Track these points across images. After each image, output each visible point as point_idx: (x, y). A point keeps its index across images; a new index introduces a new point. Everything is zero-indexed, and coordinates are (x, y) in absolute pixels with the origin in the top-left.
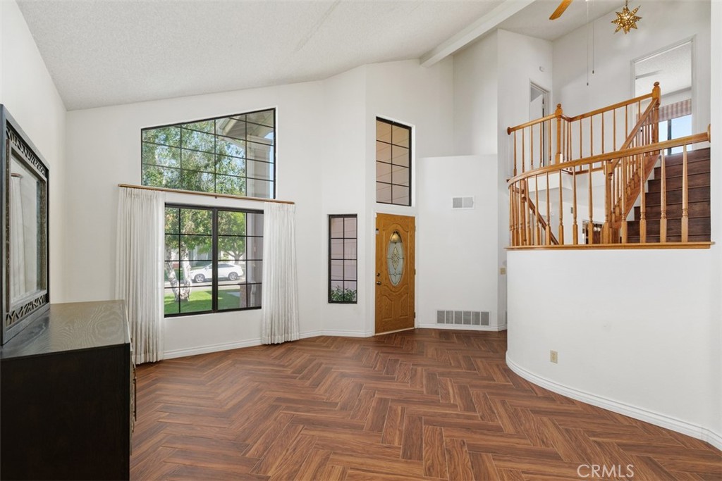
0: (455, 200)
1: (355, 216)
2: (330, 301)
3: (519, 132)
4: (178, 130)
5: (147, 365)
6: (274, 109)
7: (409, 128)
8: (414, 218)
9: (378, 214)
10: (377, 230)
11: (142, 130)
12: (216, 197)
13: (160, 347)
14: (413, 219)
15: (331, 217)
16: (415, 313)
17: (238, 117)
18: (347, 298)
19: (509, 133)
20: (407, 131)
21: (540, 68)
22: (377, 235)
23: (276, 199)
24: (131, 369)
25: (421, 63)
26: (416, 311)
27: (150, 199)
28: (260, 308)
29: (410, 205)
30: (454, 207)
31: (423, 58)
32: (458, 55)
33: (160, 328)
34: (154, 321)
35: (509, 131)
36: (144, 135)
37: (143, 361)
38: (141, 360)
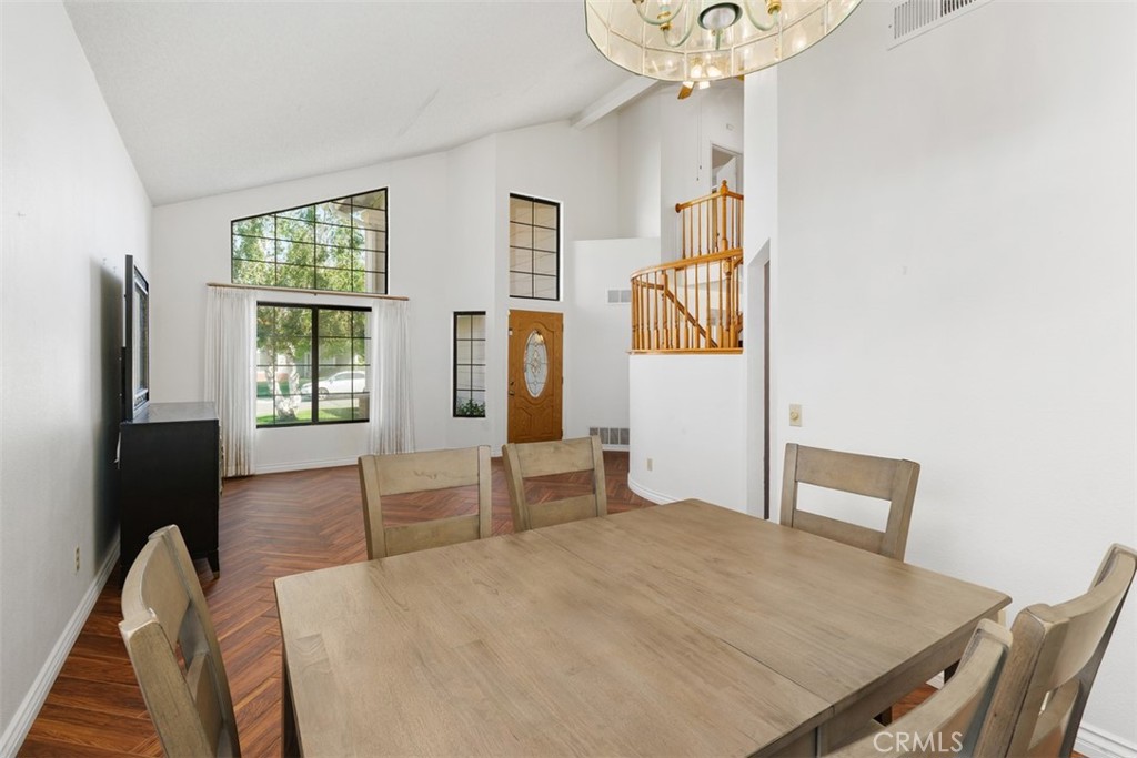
0: (610, 293)
1: (484, 313)
2: (455, 415)
3: (687, 210)
4: (272, 220)
5: (239, 478)
6: (386, 189)
7: (557, 205)
8: (562, 315)
9: (511, 311)
10: (510, 329)
11: (233, 222)
12: (316, 294)
13: (252, 459)
14: (560, 316)
15: (456, 314)
16: (562, 432)
17: (342, 201)
18: (475, 412)
19: (678, 211)
20: (555, 208)
21: (727, 126)
22: (510, 337)
23: (389, 294)
24: (220, 482)
25: (571, 125)
26: (563, 428)
27: (241, 299)
28: (367, 420)
29: (558, 299)
30: (610, 301)
31: (573, 118)
32: (623, 111)
33: (252, 440)
34: (245, 432)
35: (678, 208)
36: (236, 228)
37: (234, 474)
38: (231, 472)
